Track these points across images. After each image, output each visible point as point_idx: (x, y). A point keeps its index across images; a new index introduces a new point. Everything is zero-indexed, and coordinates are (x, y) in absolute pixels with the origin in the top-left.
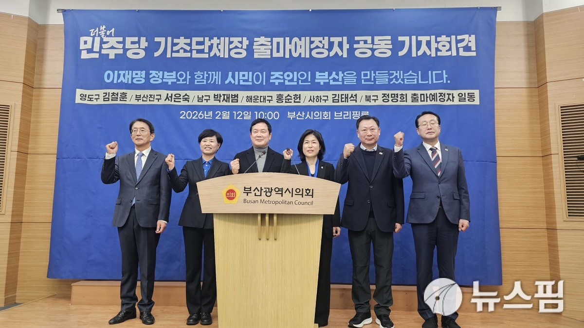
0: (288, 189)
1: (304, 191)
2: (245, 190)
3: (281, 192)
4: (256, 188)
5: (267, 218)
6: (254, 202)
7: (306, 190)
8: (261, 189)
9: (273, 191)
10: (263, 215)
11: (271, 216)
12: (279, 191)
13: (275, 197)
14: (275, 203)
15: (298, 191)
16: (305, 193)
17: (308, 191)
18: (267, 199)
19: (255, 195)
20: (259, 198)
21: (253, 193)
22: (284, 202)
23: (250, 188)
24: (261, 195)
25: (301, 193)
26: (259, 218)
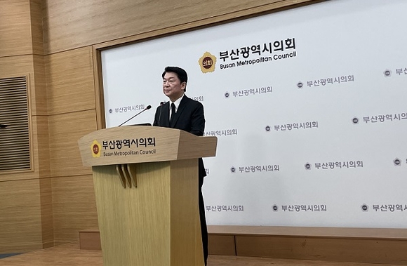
0: (133, 140)
1: (147, 140)
3: (128, 144)
4: (110, 142)
5: (123, 168)
6: (111, 154)
8: (114, 143)
9: (123, 144)
10: (120, 166)
11: (125, 165)
13: (125, 149)
15: (142, 141)
16: (148, 143)
17: (150, 141)
18: (119, 151)
19: (111, 148)
20: (113, 151)
21: (109, 146)
22: (131, 153)
23: (107, 142)
24: (114, 148)
25: (144, 143)
26: (117, 169)
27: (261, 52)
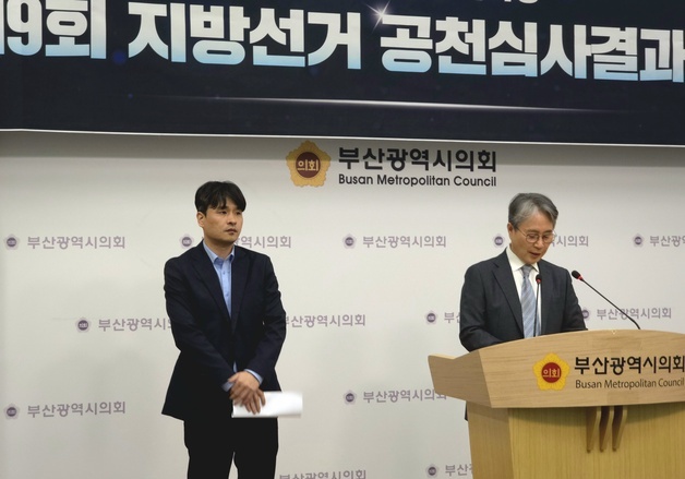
0: (648, 359)
1: (672, 360)
2: (577, 364)
3: (637, 365)
4: (598, 360)
5: (611, 414)
6: (595, 385)
7: (675, 358)
8: (606, 362)
9: (626, 364)
10: (605, 410)
11: (618, 409)
12: (635, 363)
13: (629, 374)
14: (630, 385)
15: (663, 361)
16: (673, 365)
17: (677, 361)
18: (615, 378)
19: (596, 373)
20: (602, 378)
21: (592, 369)
22: (643, 384)
23: (587, 360)
24: (605, 373)
25: (667, 365)
26: (599, 414)
27: (431, 165)
